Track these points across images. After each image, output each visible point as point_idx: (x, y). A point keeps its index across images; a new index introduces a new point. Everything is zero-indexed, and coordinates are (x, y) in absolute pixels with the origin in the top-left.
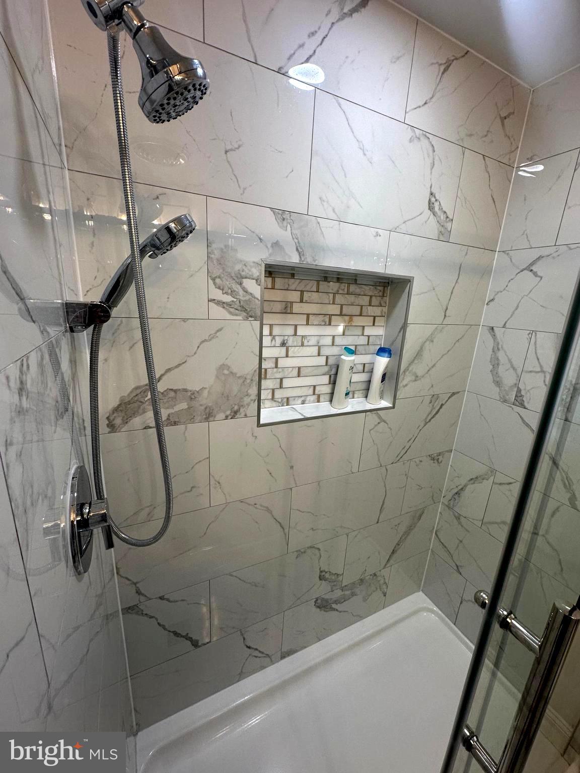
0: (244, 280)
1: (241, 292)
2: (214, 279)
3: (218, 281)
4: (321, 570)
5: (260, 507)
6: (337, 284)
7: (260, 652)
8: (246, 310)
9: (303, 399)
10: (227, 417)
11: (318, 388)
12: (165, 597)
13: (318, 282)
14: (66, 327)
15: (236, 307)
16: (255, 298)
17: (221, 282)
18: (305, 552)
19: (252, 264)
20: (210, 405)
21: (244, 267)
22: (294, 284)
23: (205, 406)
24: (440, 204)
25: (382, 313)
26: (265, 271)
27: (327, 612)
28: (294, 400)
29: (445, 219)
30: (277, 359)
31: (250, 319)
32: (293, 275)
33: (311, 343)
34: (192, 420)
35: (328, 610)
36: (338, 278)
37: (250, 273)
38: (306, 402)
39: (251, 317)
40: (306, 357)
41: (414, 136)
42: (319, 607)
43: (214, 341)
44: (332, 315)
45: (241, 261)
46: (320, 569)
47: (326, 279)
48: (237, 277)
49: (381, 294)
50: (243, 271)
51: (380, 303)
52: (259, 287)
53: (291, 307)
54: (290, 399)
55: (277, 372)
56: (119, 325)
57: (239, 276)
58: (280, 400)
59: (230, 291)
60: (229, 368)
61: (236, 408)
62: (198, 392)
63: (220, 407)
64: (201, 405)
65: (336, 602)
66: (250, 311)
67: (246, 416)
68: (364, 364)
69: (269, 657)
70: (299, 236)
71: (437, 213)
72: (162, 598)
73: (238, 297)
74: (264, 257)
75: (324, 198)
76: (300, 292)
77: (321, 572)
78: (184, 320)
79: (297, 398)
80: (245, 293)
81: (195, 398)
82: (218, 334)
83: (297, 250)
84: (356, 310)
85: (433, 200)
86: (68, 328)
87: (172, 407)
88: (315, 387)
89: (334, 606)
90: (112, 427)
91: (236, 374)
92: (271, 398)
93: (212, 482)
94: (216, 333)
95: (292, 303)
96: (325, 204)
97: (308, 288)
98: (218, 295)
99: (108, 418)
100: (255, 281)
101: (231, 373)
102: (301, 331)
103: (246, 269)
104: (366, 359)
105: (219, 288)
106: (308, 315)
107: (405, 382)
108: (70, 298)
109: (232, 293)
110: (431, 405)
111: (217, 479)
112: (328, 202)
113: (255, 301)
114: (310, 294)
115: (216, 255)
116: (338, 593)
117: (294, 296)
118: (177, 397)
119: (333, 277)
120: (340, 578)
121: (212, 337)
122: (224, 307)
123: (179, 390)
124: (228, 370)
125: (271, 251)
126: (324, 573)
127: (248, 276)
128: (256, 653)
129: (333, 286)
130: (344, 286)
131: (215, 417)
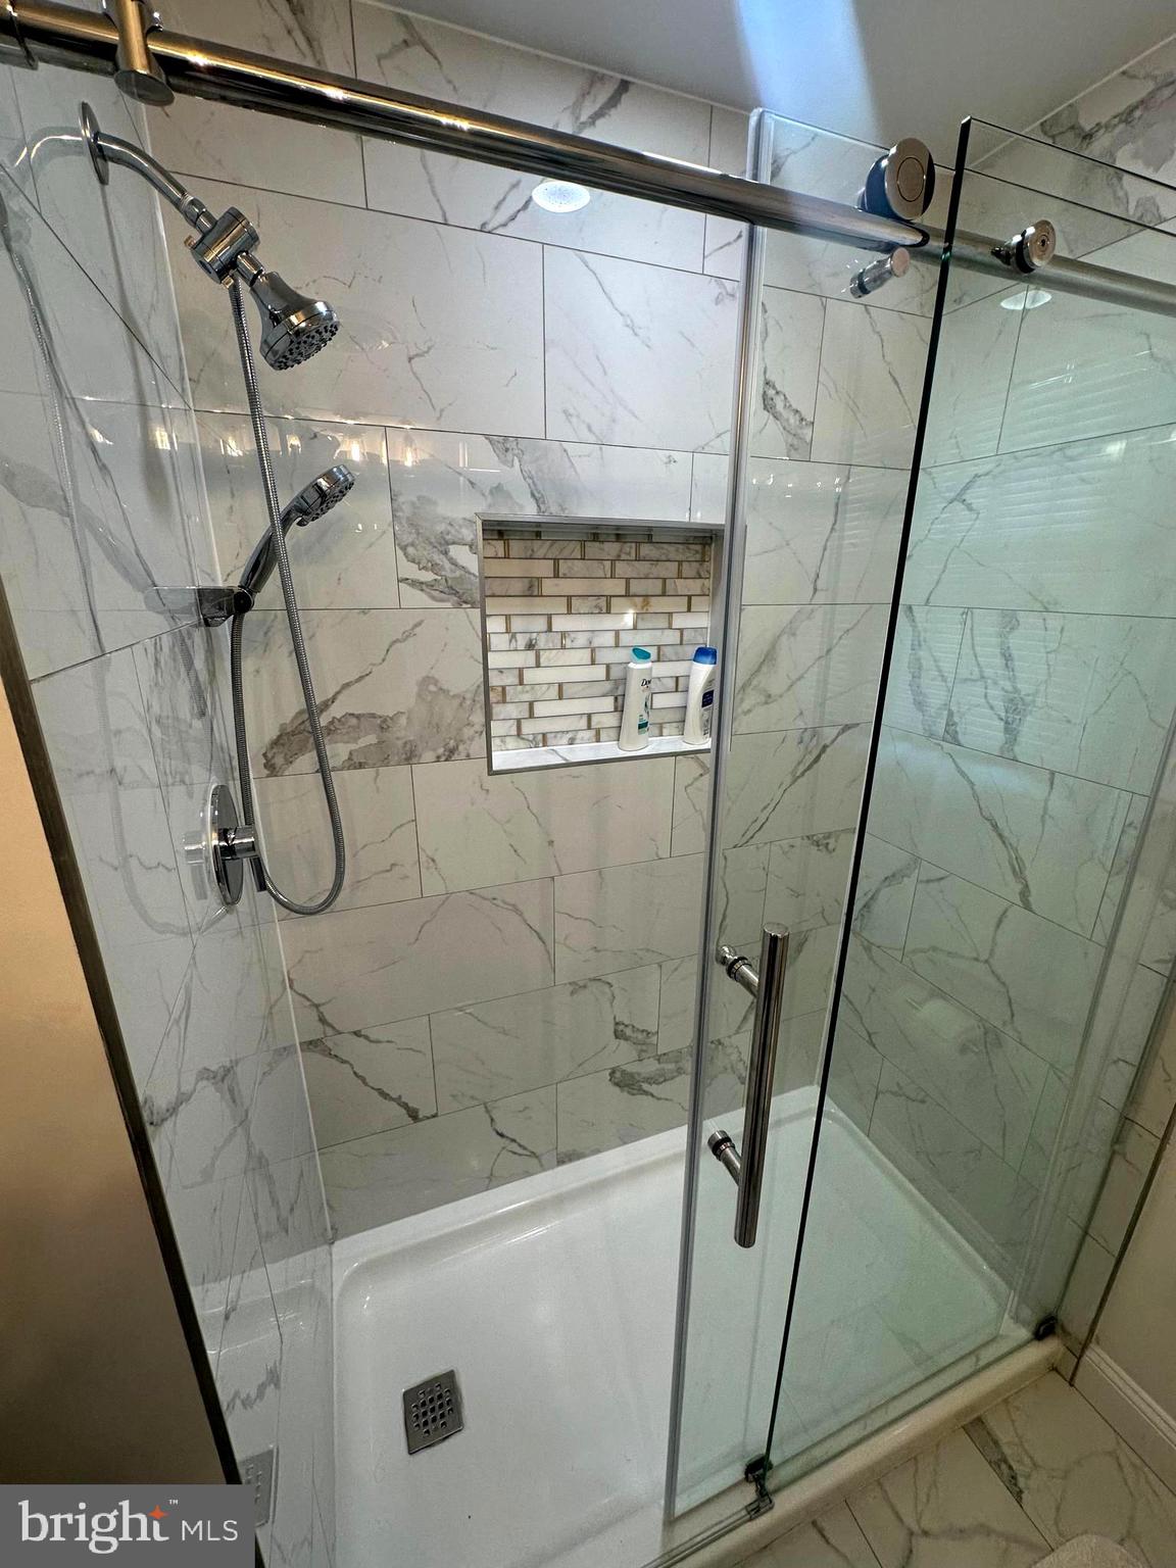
0: (452, 548)
1: (447, 565)
2: (404, 549)
3: (410, 550)
4: (617, 1020)
5: (502, 905)
6: (617, 546)
7: (520, 1146)
8: (455, 592)
9: (570, 735)
10: (438, 759)
11: (595, 719)
12: (363, 1033)
13: (583, 543)
14: (200, 619)
15: (441, 588)
16: (470, 573)
17: (415, 552)
18: (585, 987)
19: (461, 522)
20: (412, 738)
21: (449, 528)
22: (541, 548)
23: (404, 740)
24: (786, 398)
25: (702, 590)
26: (483, 530)
27: (633, 1095)
28: (555, 737)
29: (798, 423)
30: (521, 670)
31: (464, 606)
32: (538, 535)
33: (578, 643)
34: (385, 761)
35: (635, 1092)
36: (618, 535)
37: (460, 537)
38: (577, 741)
39: (466, 602)
40: (570, 666)
41: (724, 293)
42: (617, 1084)
43: (411, 640)
44: (611, 596)
45: (444, 518)
46: (615, 1018)
47: (596, 537)
48: (440, 544)
49: (698, 557)
50: (448, 534)
51: (698, 573)
52: (476, 556)
53: (540, 586)
54: (549, 736)
55: (523, 692)
56: (273, 621)
57: (443, 542)
58: (531, 737)
59: (430, 565)
60: (436, 682)
61: (452, 743)
62: (391, 719)
63: (427, 743)
64: (398, 739)
65: (650, 1080)
66: (464, 593)
67: (468, 757)
68: (677, 678)
69: (537, 1157)
70: (533, 473)
71: (781, 414)
72: (357, 1034)
73: (443, 573)
74: (480, 510)
75: (571, 411)
76: (552, 561)
77: (617, 1024)
78: (364, 611)
79: (559, 735)
80: (453, 567)
81: (389, 727)
82: (417, 630)
83: (533, 495)
84: (655, 586)
85: (771, 392)
86: (202, 621)
87: (355, 740)
88: (589, 716)
89: (645, 1086)
90: (272, 769)
91: (448, 691)
92: (516, 733)
93: (423, 859)
94: (413, 629)
95: (540, 579)
96: (574, 420)
97: (565, 554)
98: (411, 571)
99: (265, 755)
100: (467, 547)
101: (441, 689)
102: (559, 624)
103: (453, 531)
104: (679, 668)
105: (413, 561)
106: (569, 598)
107: (746, 706)
108: (204, 583)
109: (434, 567)
110: (802, 746)
111: (430, 854)
112: (578, 416)
113: (469, 578)
114: (569, 563)
115: (406, 511)
116: (650, 1067)
117: (543, 568)
118: (362, 727)
119: (608, 534)
120: (654, 1039)
121: (408, 635)
122: (422, 590)
123: (364, 715)
124: (436, 685)
125: (490, 500)
126: (621, 1027)
127: (456, 540)
128: (514, 1147)
129: (612, 548)
130: (630, 548)
131: (420, 756)
